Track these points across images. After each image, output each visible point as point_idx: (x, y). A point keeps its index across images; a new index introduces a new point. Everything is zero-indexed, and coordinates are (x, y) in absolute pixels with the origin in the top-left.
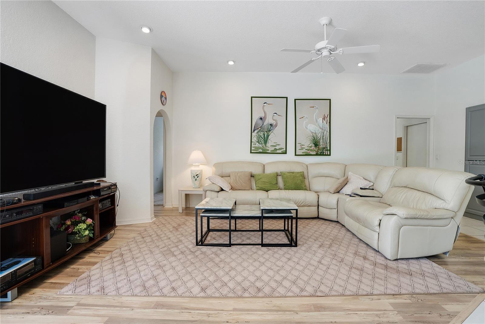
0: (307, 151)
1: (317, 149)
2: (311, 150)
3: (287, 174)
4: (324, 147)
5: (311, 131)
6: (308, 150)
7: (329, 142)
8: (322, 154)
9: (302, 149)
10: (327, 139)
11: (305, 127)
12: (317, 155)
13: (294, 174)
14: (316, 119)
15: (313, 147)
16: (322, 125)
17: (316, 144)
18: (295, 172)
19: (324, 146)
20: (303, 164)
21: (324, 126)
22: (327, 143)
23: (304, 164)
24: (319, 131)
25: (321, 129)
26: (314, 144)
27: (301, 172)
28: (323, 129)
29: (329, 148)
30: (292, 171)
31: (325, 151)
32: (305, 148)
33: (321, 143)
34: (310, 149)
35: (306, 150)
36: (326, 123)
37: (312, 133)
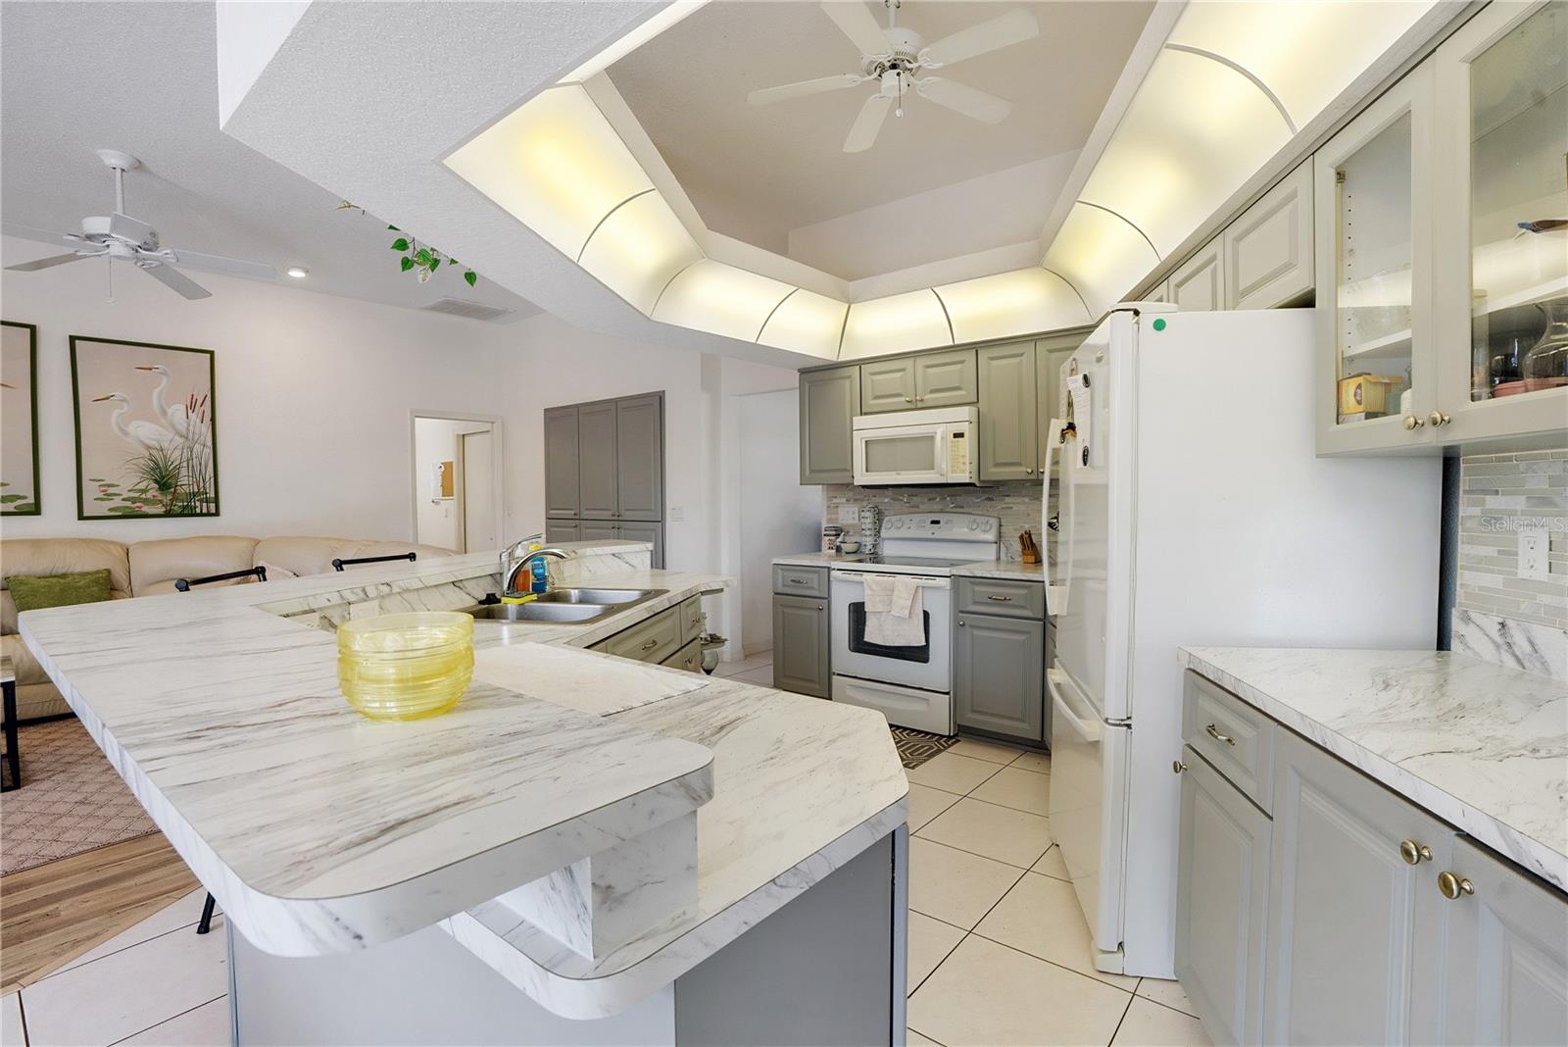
0: (129, 504)
1: (170, 497)
2: (146, 501)
3: (37, 582)
4: (196, 490)
5: (141, 442)
6: (134, 500)
7: (212, 475)
8: (188, 512)
9: (109, 496)
10: (206, 468)
11: (116, 430)
12: (168, 514)
13: (67, 580)
14: (162, 407)
15: (153, 491)
16: (186, 425)
17: (164, 481)
18: (72, 574)
19: (196, 487)
20: (112, 547)
21: (191, 428)
22: (207, 479)
23: (113, 543)
24: (174, 444)
25: (181, 436)
26: (156, 481)
27: (97, 572)
28: (190, 438)
29: (213, 495)
30: (61, 571)
31: (198, 504)
32: (119, 495)
33: (183, 480)
34: (143, 496)
35: (123, 500)
36: (198, 421)
37: (148, 447)
